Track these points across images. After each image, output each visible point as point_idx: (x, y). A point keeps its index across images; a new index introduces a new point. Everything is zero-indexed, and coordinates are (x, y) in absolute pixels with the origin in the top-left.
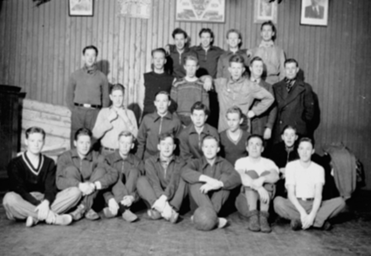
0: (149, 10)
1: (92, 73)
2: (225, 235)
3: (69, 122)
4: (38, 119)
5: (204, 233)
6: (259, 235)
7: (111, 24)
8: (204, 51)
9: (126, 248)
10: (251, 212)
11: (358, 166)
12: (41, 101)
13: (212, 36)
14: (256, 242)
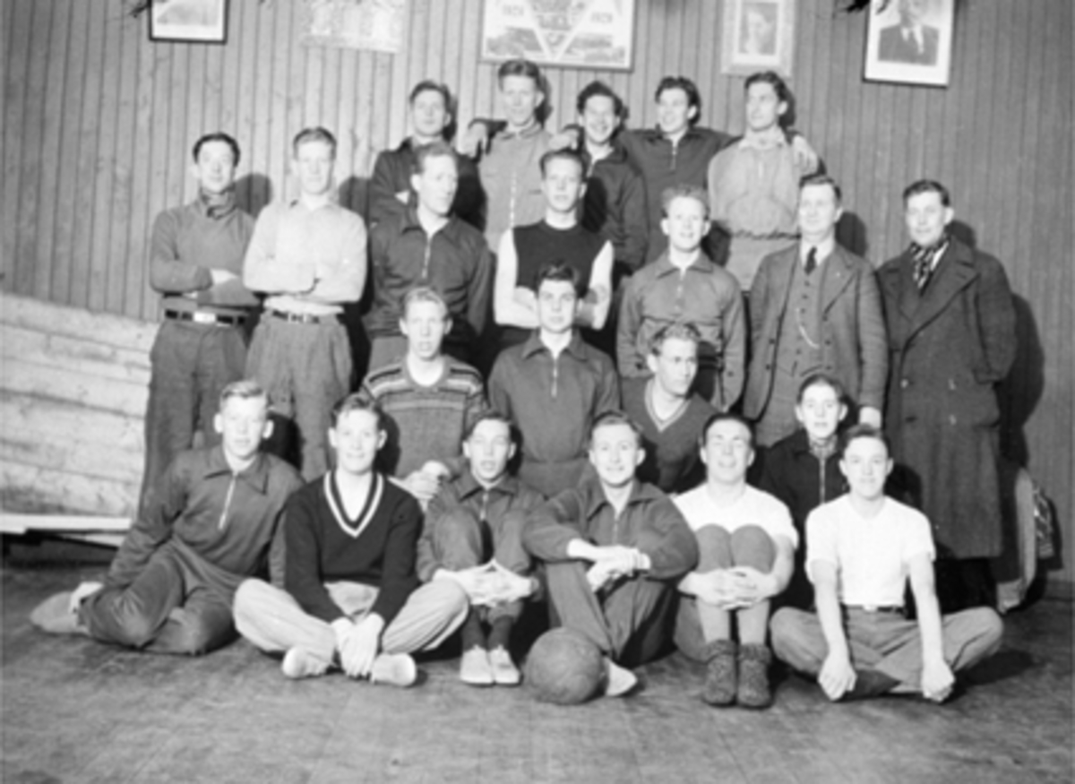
0: (398, 27)
1: (220, 217)
2: (627, 716)
3: (143, 367)
4: (41, 357)
5: (562, 711)
6: (733, 716)
7: (281, 67)
8: (669, 143)
9: (318, 755)
10: (709, 649)
11: (1042, 512)
12: (52, 299)
13: (694, 99)
14: (722, 736)
